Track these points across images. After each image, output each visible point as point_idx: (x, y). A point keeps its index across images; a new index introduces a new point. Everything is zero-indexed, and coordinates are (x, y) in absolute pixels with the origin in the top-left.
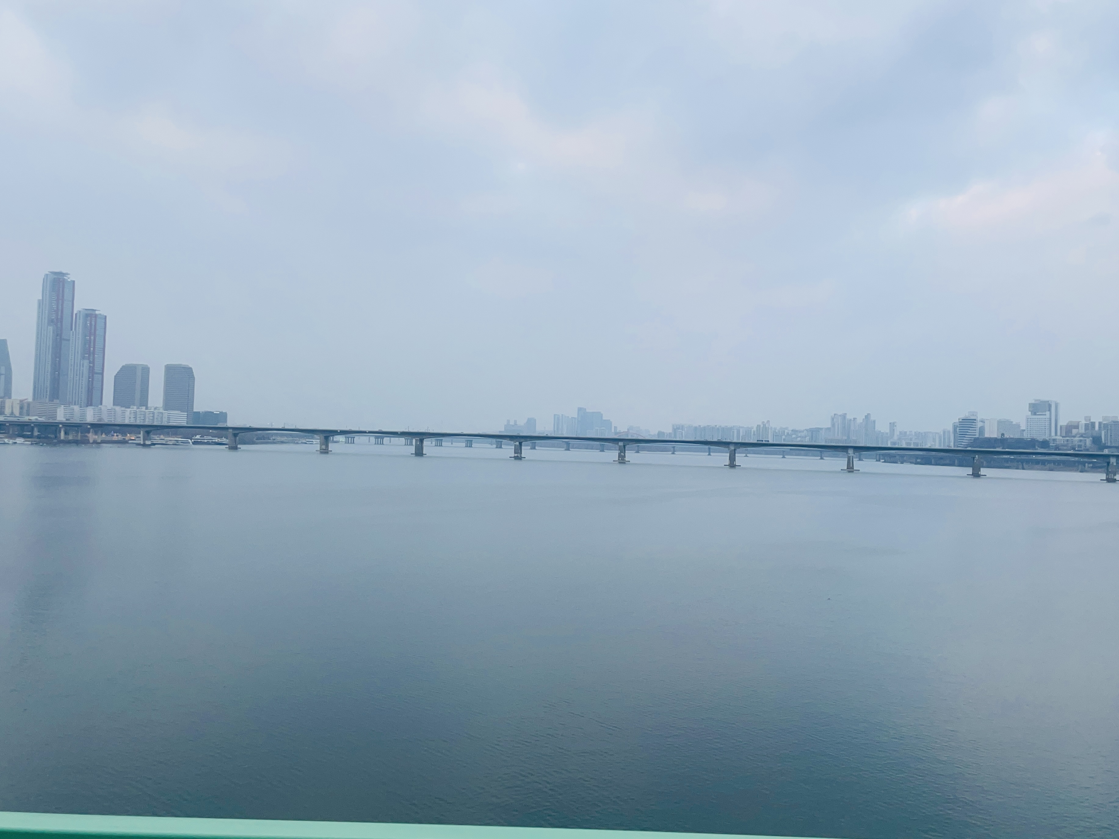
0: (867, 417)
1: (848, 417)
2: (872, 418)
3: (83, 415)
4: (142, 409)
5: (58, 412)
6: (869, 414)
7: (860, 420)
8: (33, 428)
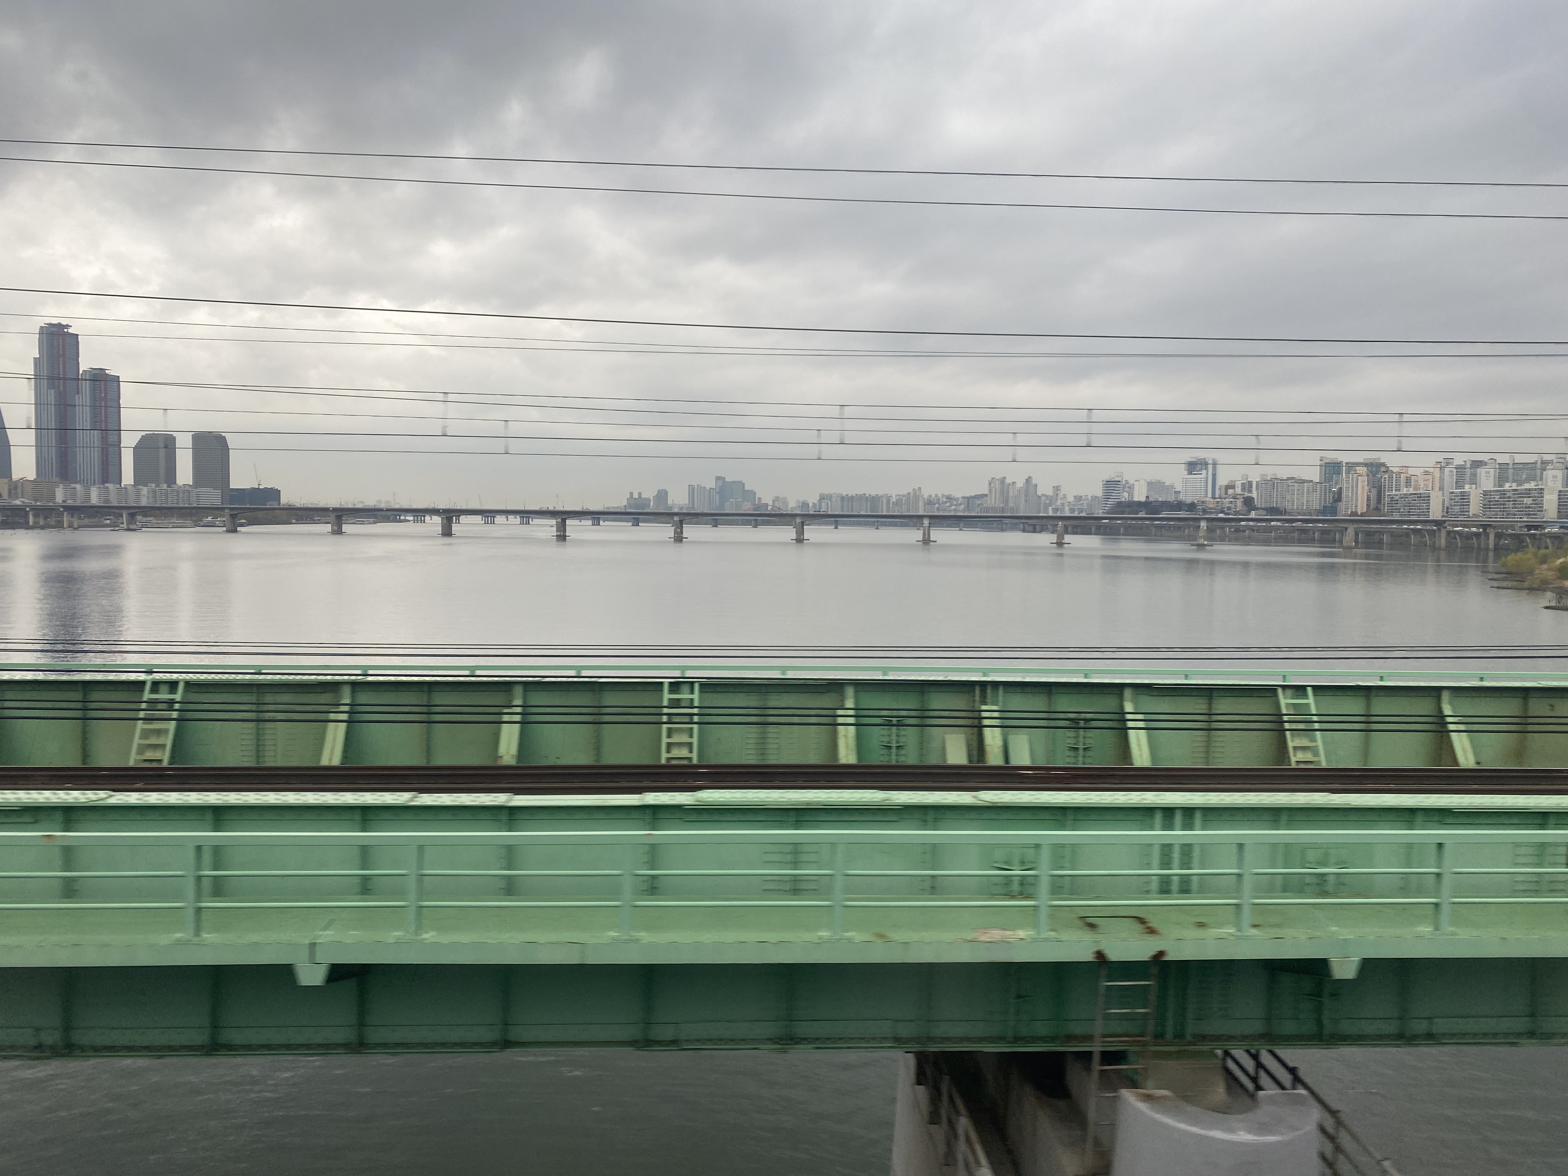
0: (1028, 480)
1: (1008, 481)
2: (1034, 482)
3: (88, 496)
4: (162, 487)
5: (56, 492)
6: (1030, 477)
7: (1020, 484)
8: (27, 513)
